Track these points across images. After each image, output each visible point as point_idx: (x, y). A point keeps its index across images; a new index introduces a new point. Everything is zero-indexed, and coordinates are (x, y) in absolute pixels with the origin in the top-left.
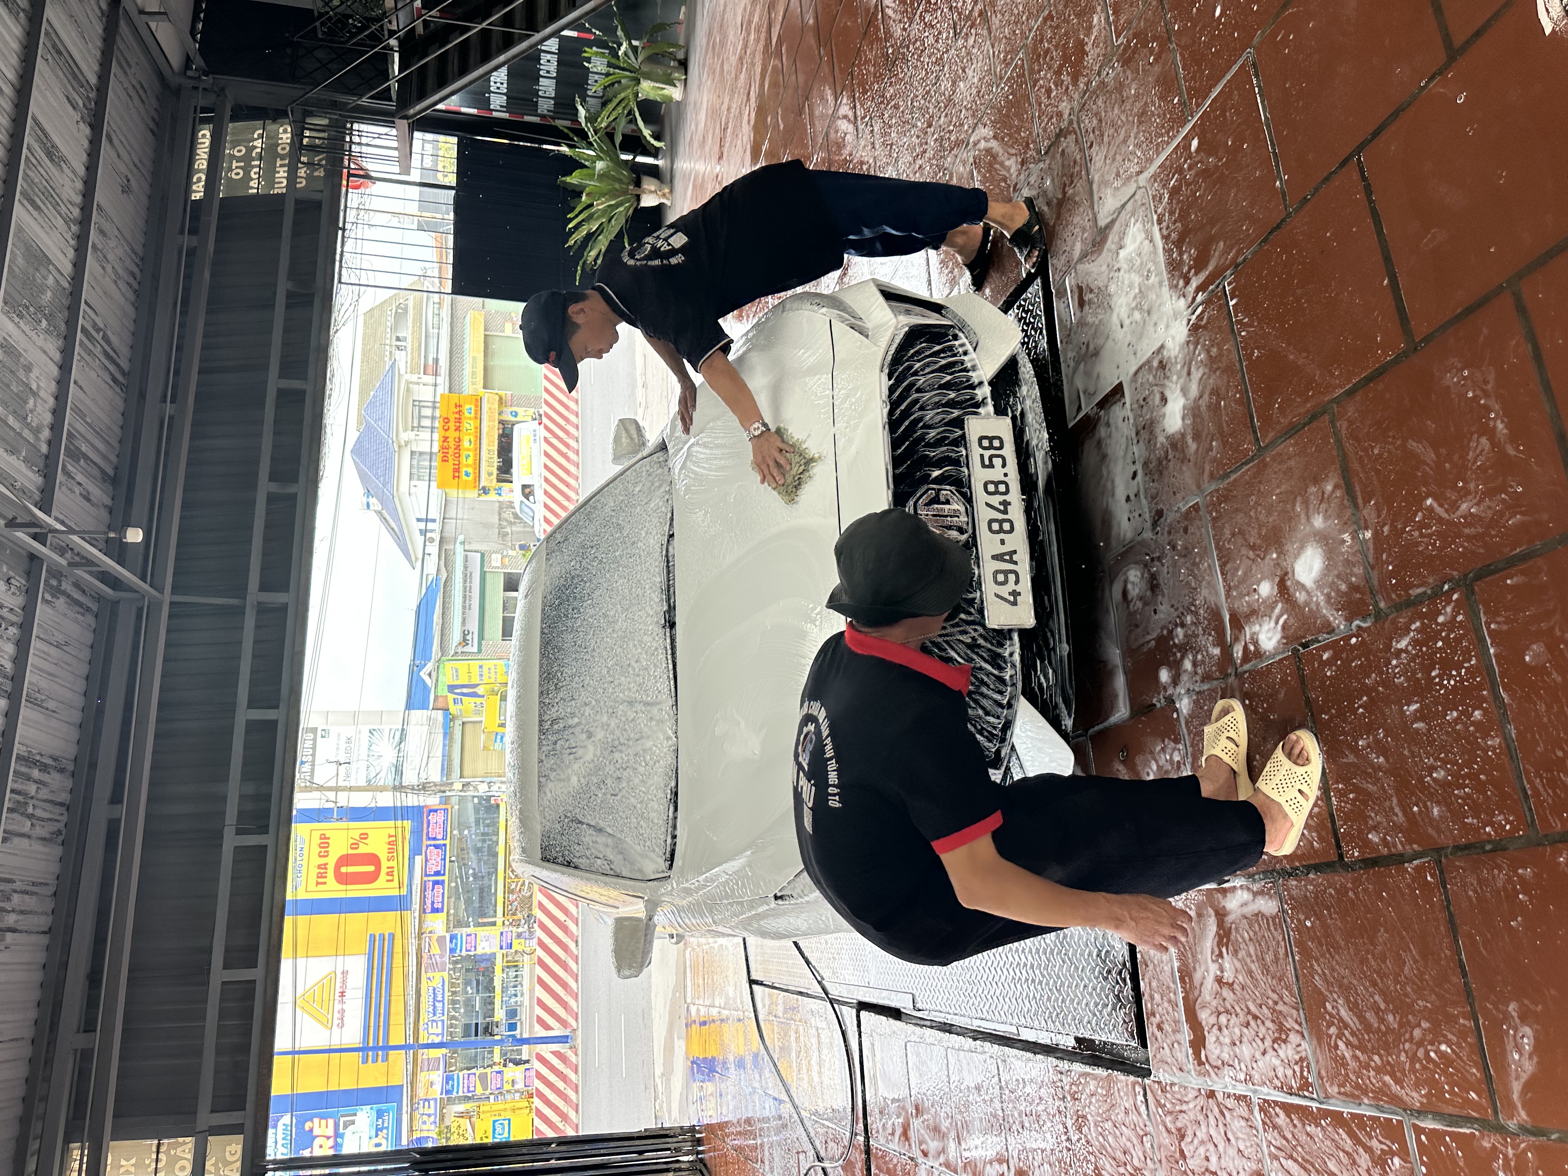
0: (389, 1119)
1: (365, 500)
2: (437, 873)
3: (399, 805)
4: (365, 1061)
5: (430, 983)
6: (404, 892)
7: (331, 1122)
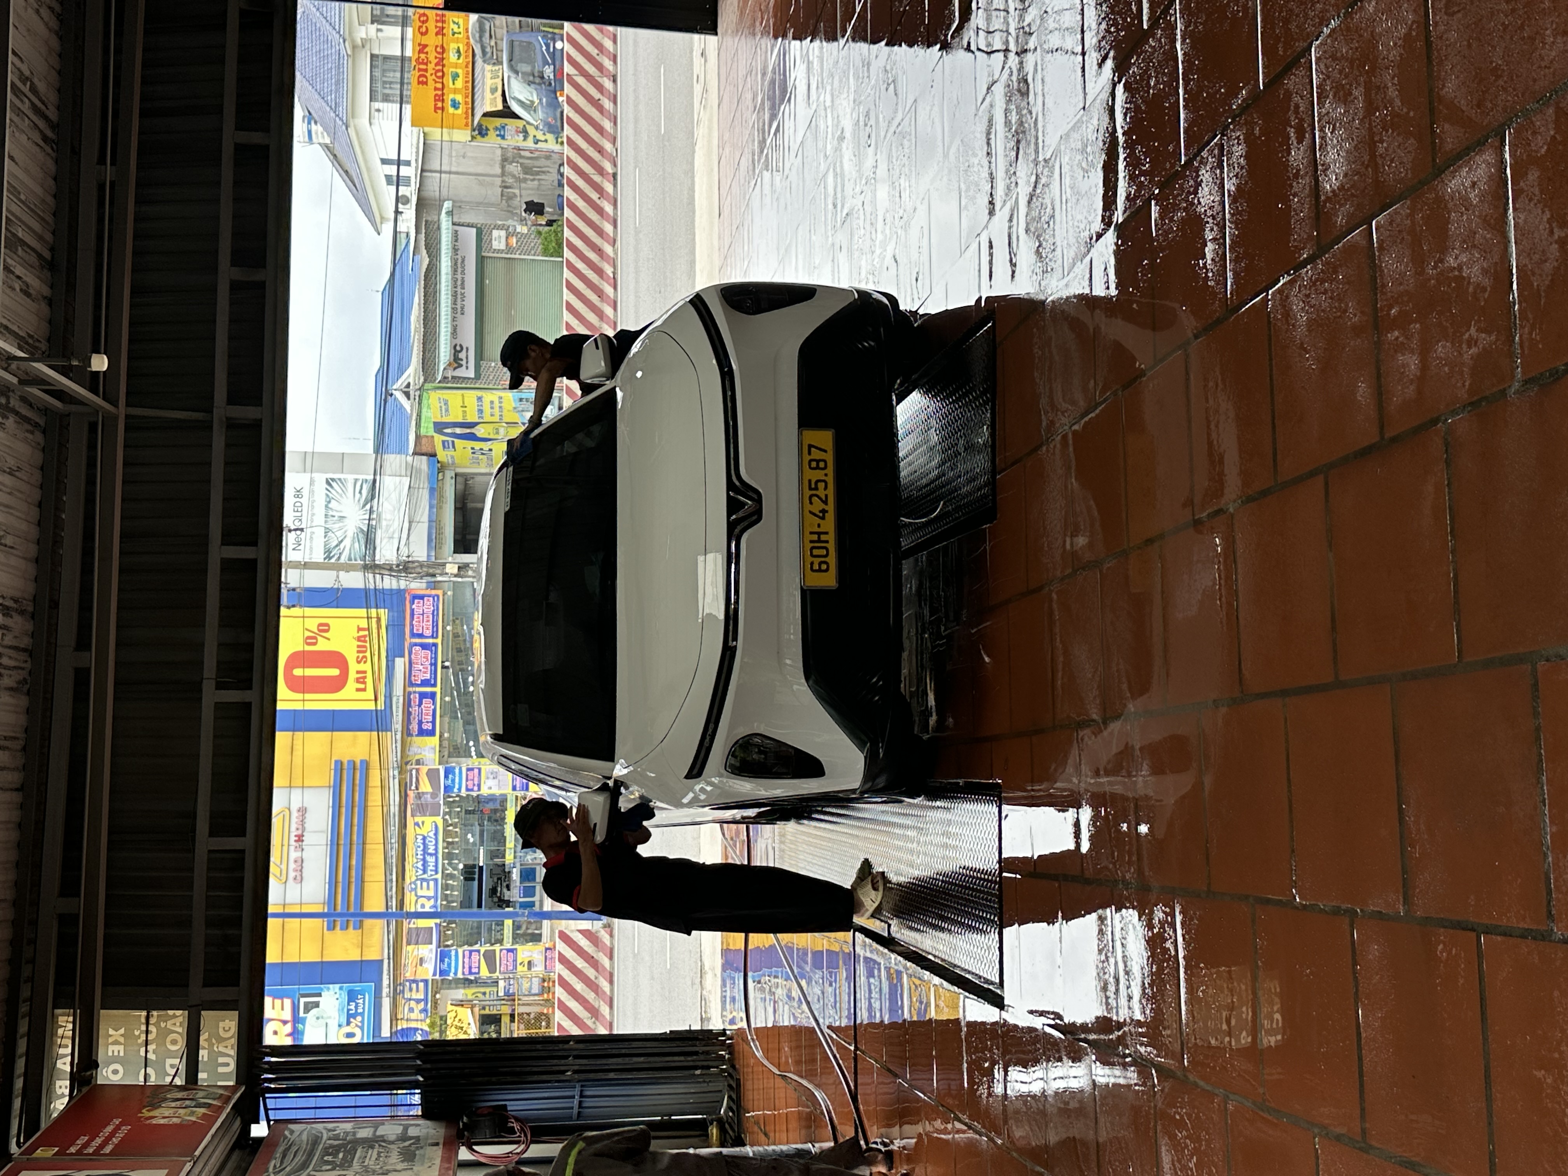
0: (365, 1003)
2: (425, 683)
3: (372, 587)
4: (331, 927)
5: (418, 831)
6: (381, 706)
7: (288, 1003)
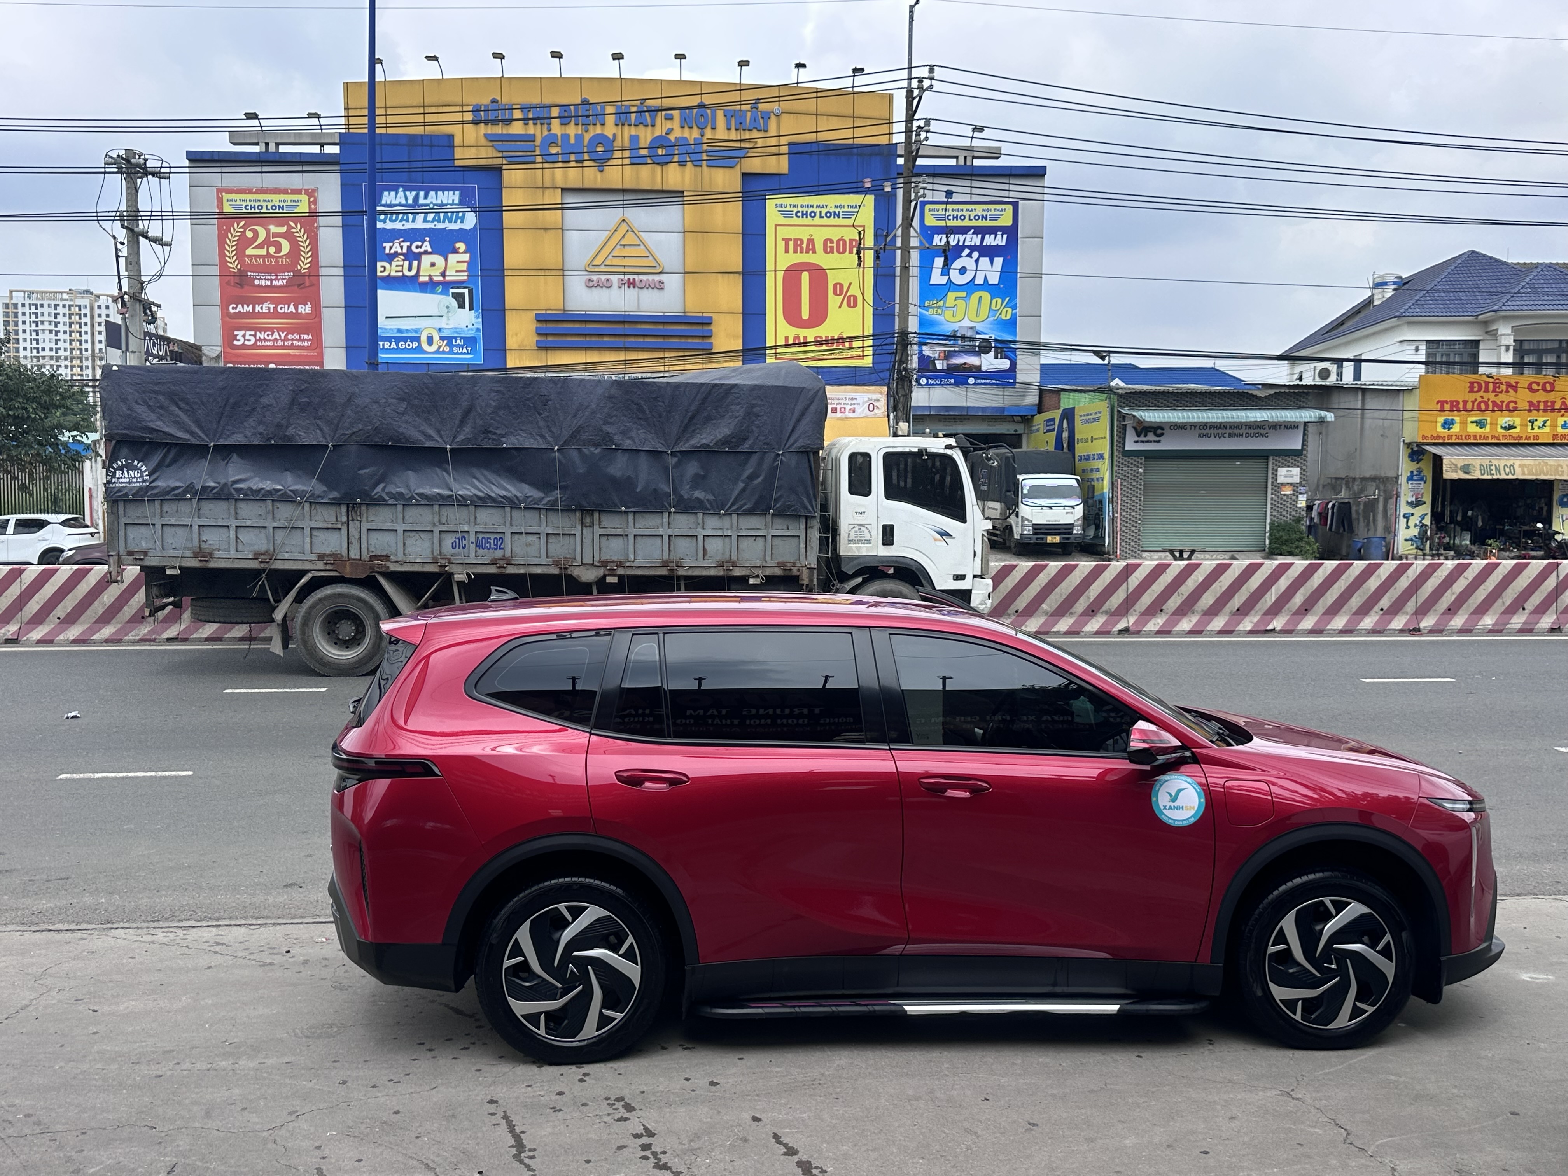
0: (462, 355)
1: (1393, 279)
7: (463, 276)
